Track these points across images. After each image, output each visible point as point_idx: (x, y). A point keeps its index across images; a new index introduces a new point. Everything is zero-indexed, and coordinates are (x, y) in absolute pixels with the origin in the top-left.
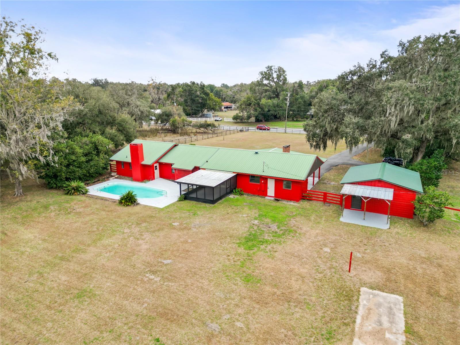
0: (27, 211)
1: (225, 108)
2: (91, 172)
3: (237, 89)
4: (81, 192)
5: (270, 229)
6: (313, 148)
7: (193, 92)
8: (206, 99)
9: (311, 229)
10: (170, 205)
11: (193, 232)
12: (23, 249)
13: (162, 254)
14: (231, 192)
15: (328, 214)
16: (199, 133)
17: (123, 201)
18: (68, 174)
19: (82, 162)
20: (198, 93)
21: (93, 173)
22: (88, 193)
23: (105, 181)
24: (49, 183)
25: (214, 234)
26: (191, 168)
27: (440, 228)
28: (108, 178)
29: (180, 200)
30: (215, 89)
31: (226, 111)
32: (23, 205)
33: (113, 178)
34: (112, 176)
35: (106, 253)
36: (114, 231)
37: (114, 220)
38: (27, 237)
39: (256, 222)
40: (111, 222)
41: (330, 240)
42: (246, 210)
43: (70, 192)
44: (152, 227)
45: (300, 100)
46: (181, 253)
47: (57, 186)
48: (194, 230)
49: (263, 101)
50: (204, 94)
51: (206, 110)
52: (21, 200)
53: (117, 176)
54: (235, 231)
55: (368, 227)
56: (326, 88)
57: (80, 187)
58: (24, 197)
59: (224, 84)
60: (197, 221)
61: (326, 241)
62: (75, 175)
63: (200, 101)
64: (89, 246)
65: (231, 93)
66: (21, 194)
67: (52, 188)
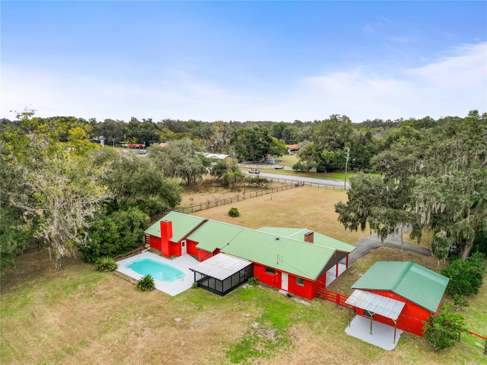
0: (58, 289)
1: (291, 151)
2: (124, 247)
3: (308, 128)
4: (110, 269)
5: (266, 336)
6: (348, 229)
7: (256, 139)
8: (269, 145)
9: (308, 341)
10: (182, 293)
11: (190, 333)
12: (41, 335)
13: (152, 358)
14: (246, 281)
15: (335, 320)
16: (252, 187)
17: (140, 286)
18: (102, 249)
19: (116, 239)
20: (261, 139)
21: (126, 247)
22: (116, 270)
23: (138, 254)
24: (86, 257)
25: (209, 337)
26: (212, 250)
27: (453, 357)
28: (141, 250)
29: (194, 287)
30: (286, 128)
31: (291, 154)
32: (58, 282)
33: (146, 250)
34: (146, 248)
35: (105, 350)
36: (121, 323)
37: (126, 308)
38: (49, 322)
39: (256, 325)
40: (122, 310)
41: (321, 359)
42: (252, 308)
43: (100, 269)
44: (156, 321)
45: (367, 151)
46: (169, 359)
47: (92, 261)
48: (192, 329)
49: (325, 153)
50: (267, 141)
51: (269, 155)
52: (58, 276)
53: (149, 249)
54: (231, 336)
55: (370, 345)
56: (396, 140)
57: (109, 264)
58: (61, 271)
59: (297, 121)
60: (200, 317)
61: (317, 360)
62: (108, 250)
63: (262, 147)
64: (94, 339)
65: (302, 133)
66: (60, 268)
67: (87, 262)
